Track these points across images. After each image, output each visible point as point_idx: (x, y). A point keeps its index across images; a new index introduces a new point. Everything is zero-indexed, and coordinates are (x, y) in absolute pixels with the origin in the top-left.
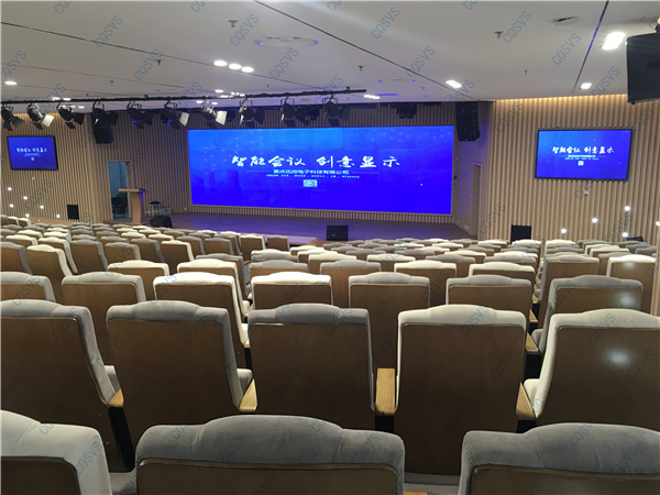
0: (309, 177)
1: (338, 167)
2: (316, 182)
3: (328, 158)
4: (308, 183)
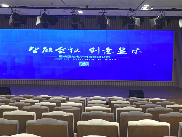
0: (83, 60)
1: (102, 53)
2: (88, 63)
3: (96, 48)
4: (82, 64)
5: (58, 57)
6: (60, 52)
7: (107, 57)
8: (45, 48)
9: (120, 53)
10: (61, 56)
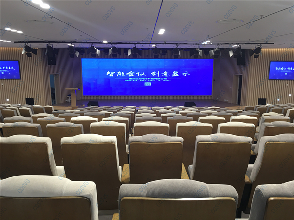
0: (147, 81)
1: (161, 76)
2: (150, 83)
3: (157, 72)
4: (147, 84)
5: (129, 79)
6: (130, 76)
7: (164, 79)
8: (119, 73)
9: (174, 75)
10: (130, 79)
